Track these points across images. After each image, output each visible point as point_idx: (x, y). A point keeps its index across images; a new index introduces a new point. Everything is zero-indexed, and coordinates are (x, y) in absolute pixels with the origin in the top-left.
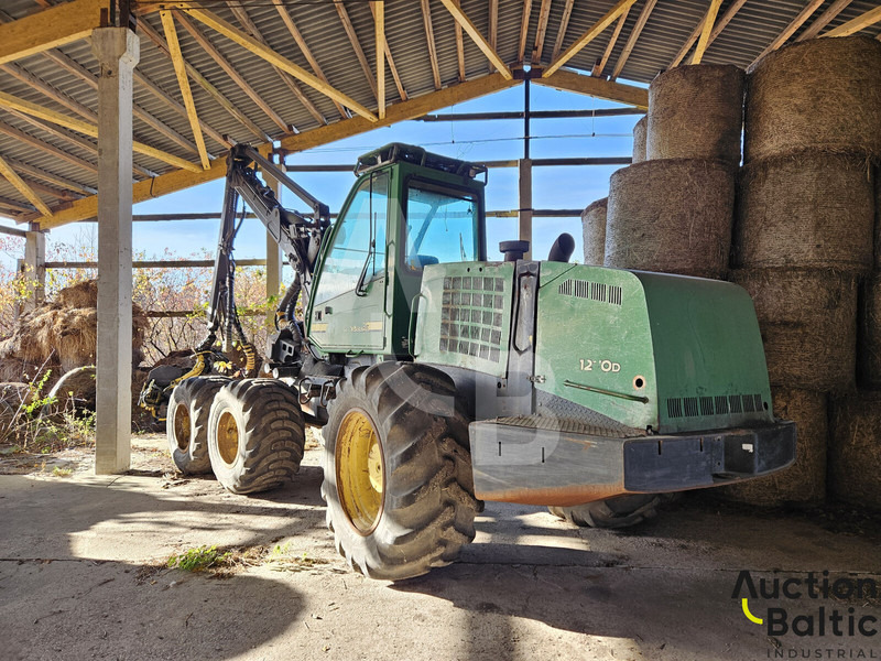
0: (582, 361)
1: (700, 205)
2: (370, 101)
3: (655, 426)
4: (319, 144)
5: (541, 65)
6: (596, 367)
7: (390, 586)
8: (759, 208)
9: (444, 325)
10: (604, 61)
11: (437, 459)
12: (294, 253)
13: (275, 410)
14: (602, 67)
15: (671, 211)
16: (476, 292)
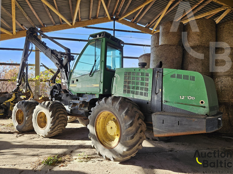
0: (180, 96)
1: (177, 57)
2: (71, 20)
3: (208, 114)
4: (53, 31)
5: (118, 17)
6: (186, 98)
7: (119, 164)
8: (189, 59)
9: (125, 86)
10: (135, 18)
11: (138, 125)
12: (58, 63)
13: (60, 111)
14: (134, 20)
15: (170, 58)
16: (137, 76)
